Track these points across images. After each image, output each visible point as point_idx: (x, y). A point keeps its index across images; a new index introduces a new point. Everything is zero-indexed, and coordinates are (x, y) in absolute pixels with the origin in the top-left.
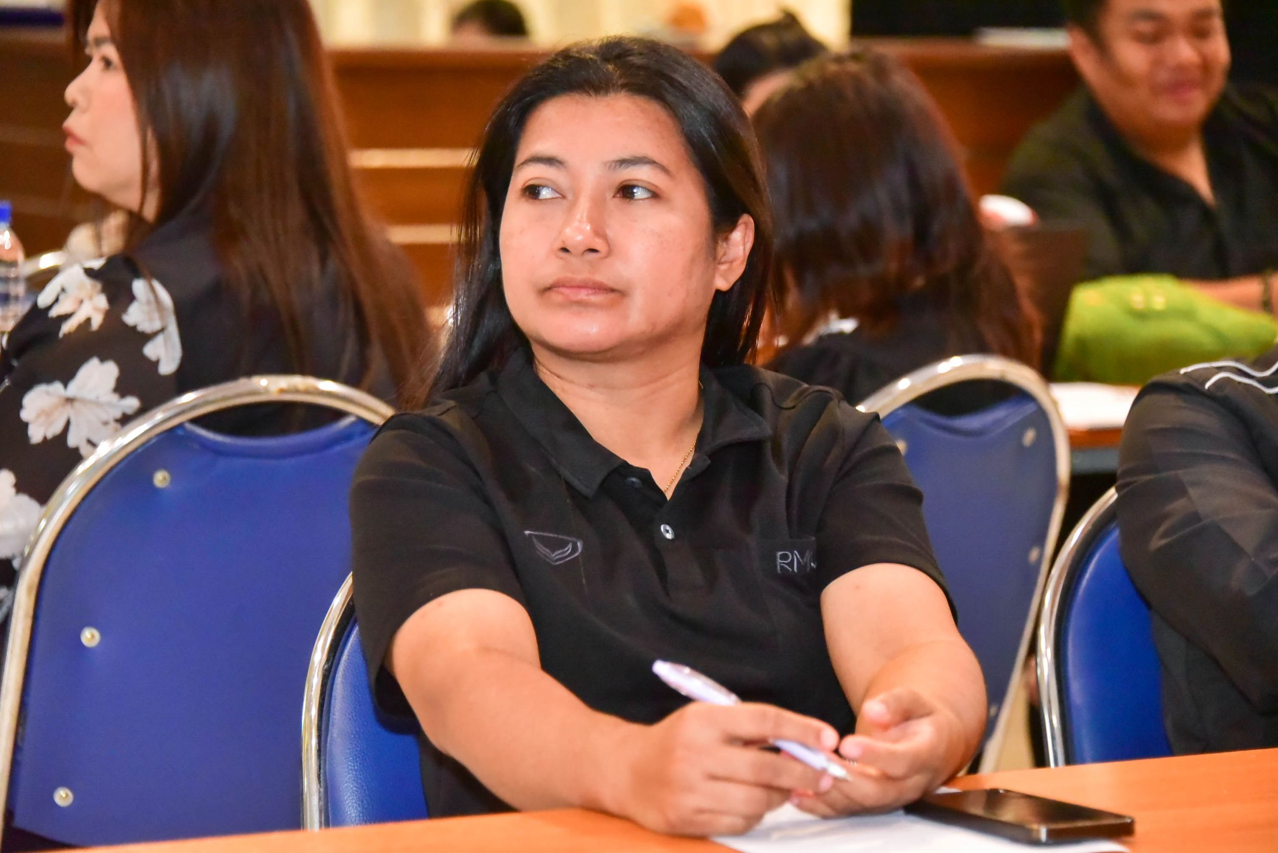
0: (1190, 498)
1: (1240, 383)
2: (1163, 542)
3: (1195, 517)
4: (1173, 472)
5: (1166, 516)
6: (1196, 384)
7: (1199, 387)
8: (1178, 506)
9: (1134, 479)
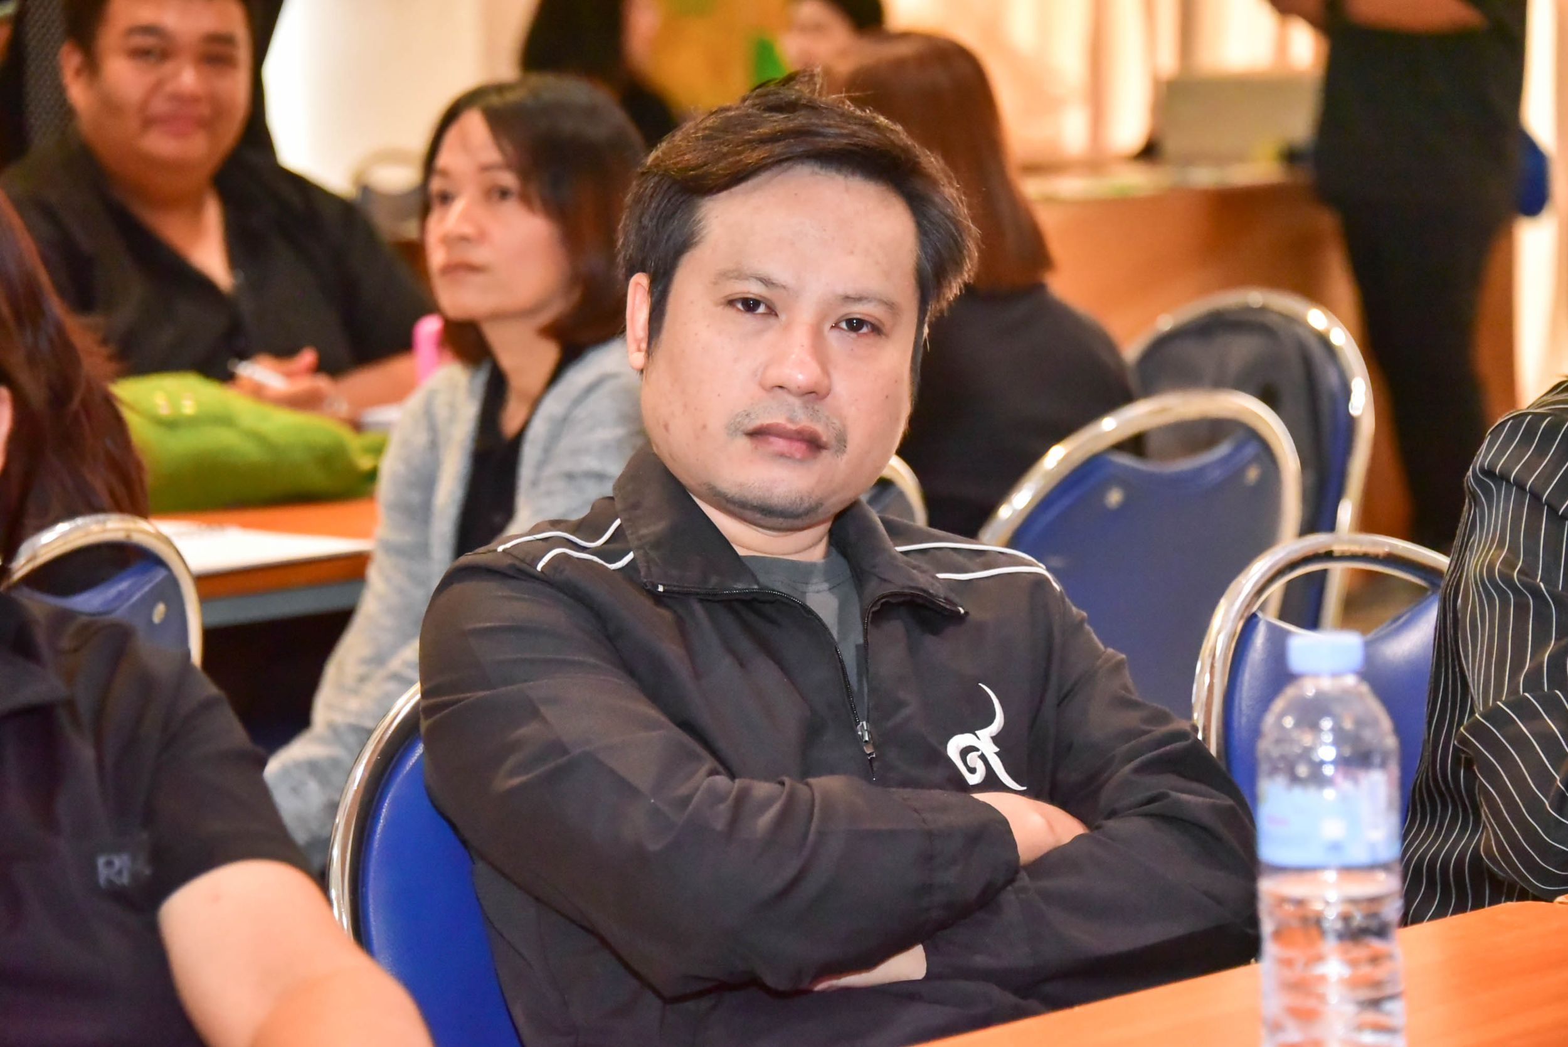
0: (544, 720)
1: (578, 559)
2: (516, 781)
3: (557, 747)
4: (514, 687)
5: (513, 747)
6: (524, 566)
7: (529, 569)
8: (528, 730)
9: (462, 696)
